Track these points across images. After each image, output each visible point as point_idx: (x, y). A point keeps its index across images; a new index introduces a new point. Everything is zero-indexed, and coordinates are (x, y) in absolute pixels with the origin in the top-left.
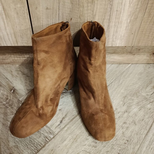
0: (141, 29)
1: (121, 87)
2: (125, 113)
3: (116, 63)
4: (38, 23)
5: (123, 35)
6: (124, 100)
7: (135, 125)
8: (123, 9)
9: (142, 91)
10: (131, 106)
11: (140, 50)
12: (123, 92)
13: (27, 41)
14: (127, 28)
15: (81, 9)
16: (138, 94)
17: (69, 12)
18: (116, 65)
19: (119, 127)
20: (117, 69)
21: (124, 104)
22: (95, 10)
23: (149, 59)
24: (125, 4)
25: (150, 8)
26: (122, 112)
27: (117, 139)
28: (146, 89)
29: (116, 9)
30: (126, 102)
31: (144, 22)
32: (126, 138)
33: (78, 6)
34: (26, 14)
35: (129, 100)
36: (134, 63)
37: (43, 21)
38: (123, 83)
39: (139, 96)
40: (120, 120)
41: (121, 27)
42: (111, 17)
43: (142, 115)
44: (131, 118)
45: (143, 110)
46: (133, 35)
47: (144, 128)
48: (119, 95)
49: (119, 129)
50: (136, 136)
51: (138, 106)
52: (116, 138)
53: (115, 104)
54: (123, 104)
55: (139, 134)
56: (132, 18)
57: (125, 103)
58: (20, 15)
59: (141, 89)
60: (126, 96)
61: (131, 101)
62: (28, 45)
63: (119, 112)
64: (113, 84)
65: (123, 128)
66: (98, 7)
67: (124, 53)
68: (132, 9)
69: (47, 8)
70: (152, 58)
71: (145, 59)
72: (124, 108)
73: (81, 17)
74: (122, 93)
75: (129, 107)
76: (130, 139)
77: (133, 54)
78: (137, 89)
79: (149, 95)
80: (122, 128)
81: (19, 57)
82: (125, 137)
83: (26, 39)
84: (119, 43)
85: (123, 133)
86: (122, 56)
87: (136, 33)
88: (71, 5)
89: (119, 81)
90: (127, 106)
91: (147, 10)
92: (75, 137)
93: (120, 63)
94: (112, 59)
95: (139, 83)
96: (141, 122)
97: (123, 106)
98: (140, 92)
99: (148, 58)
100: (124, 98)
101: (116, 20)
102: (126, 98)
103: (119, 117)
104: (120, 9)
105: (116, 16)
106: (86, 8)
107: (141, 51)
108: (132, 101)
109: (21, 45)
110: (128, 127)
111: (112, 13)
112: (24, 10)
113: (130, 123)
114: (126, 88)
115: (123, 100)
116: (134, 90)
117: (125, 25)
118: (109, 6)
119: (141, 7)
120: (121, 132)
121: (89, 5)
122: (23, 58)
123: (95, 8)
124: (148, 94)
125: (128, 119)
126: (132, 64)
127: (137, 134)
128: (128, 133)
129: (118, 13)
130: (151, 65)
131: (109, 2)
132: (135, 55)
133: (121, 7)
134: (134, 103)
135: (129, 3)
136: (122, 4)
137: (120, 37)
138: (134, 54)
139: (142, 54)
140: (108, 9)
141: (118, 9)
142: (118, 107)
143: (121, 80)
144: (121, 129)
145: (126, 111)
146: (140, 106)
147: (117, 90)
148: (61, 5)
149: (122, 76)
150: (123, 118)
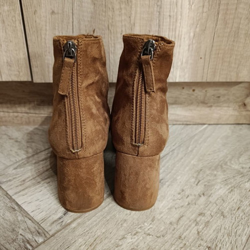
0: (214, 48)
1: (191, 156)
2: (200, 196)
3: (181, 123)
4: (38, 37)
5: (184, 60)
6: (198, 175)
7: (222, 217)
8: (179, 13)
9: (232, 162)
10: (213, 185)
11: (219, 97)
12: (195, 163)
13: (19, 72)
14: (191, 47)
15: (110, 13)
16: (224, 166)
17: (89, 19)
18: (180, 126)
19: (190, 221)
20: (182, 131)
21: (198, 183)
22: (133, 15)
23: (238, 114)
24: (182, 6)
25: (224, 12)
26: (195, 195)
27: (185, 244)
28: (238, 159)
29: (168, 14)
30: (203, 179)
31: (219, 36)
32: (206, 242)
33: (104, 9)
34: (17, 23)
35: (207, 175)
36: (212, 123)
37: (46, 34)
38: (194, 151)
39: (227, 169)
40: (191, 210)
41: (180, 46)
42: (161, 27)
43: (235, 201)
44: (215, 205)
45: (237, 191)
46: (202, 60)
47: (243, 223)
48: (187, 168)
49: (190, 226)
50: (227, 239)
51: (225, 185)
52: (184, 242)
53: (180, 182)
54: (196, 183)
55: (233, 234)
56: (197, 30)
57: (200, 181)
58: (8, 25)
59: (231, 160)
60: (201, 170)
61: (212, 178)
62: (19, 80)
63: (188, 196)
64: (175, 151)
65: (197, 224)
66: (138, 9)
67: (192, 103)
68: (195, 14)
69: (53, 12)
70: (244, 113)
71: (232, 115)
72: (200, 189)
73: (110, 28)
74: (194, 165)
75: (209, 186)
76: (215, 244)
77: (209, 105)
78: (222, 159)
79: (246, 168)
80: (195, 223)
81: (8, 112)
82: (202, 240)
83: (17, 68)
84: (180, 76)
85: (198, 233)
86: (190, 109)
87: (207, 57)
88: (92, 7)
89: (188, 148)
90: (205, 185)
91: (220, 16)
92: (92, 241)
93: (188, 123)
94: (173, 114)
95: (225, 151)
96: (235, 212)
97: (197, 185)
98: (229, 164)
99: (236, 113)
100: (197, 173)
101: (171, 34)
102: (201, 172)
103: (189, 204)
104: (175, 14)
105: (170, 25)
106: (117, 13)
107: (222, 99)
108: (215, 178)
109: (7, 80)
110: (208, 222)
111: (162, 21)
112: (14, 16)
113: (212, 214)
114: (201, 158)
115: (195, 175)
116: (217, 160)
117: (187, 42)
118: (155, 9)
119: (209, 10)
120: (194, 231)
121: (122, 7)
122: (14, 112)
123: (133, 13)
124: (244, 166)
125: (207, 207)
126: (209, 124)
127: (229, 235)
128: (209, 234)
129: (172, 21)
130: (244, 126)
131: (156, 2)
132: (213, 108)
133: (175, 11)
134: (219, 181)
135: (188, 3)
136: (177, 4)
137: (179, 63)
138: (211, 106)
139: (225, 105)
140: (155, 13)
141: (172, 14)
142: (185, 187)
143: (191, 147)
144: (193, 225)
145: (203, 194)
146: (230, 186)
147: (182, 160)
148: (75, 8)
149: (193, 140)
150: (197, 206)
